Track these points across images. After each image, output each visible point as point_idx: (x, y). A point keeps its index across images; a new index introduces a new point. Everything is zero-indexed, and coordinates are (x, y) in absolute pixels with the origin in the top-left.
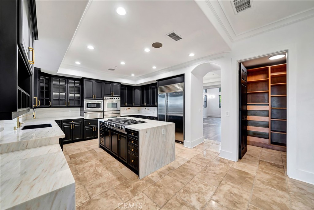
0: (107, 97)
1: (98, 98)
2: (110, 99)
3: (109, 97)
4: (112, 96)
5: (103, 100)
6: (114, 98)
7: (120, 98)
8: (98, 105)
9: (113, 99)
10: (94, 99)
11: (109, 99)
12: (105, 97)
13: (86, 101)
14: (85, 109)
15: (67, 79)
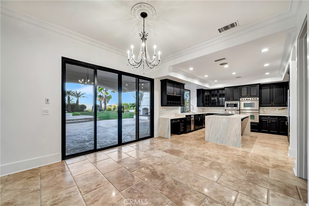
0: (243, 99)
1: (234, 100)
2: (247, 99)
3: (245, 99)
4: (249, 97)
5: (240, 101)
7: (258, 98)
8: (235, 105)
9: (249, 99)
10: (232, 101)
11: (245, 100)
12: (241, 99)
13: (226, 103)
14: (225, 108)
15: (218, 90)
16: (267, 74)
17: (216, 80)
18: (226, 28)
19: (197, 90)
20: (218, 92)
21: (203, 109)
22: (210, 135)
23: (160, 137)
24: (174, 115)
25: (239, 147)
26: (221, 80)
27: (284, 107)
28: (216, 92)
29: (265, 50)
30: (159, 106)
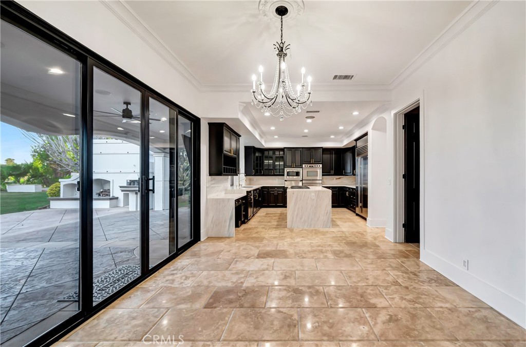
0: (306, 165)
1: (297, 167)
3: (309, 165)
4: (312, 164)
5: (302, 168)
6: (314, 165)
7: (321, 165)
8: (297, 174)
10: (293, 168)
11: (308, 167)
12: (304, 165)
13: (286, 170)
14: (286, 177)
15: (274, 150)
16: (332, 137)
17: (276, 135)
18: (341, 77)
19: (245, 147)
20: (274, 153)
21: (250, 180)
22: (295, 218)
23: (210, 238)
24: (224, 192)
25: (329, 228)
26: (282, 136)
27: (340, 177)
28: (271, 152)
29: (356, 113)
30: (207, 176)
